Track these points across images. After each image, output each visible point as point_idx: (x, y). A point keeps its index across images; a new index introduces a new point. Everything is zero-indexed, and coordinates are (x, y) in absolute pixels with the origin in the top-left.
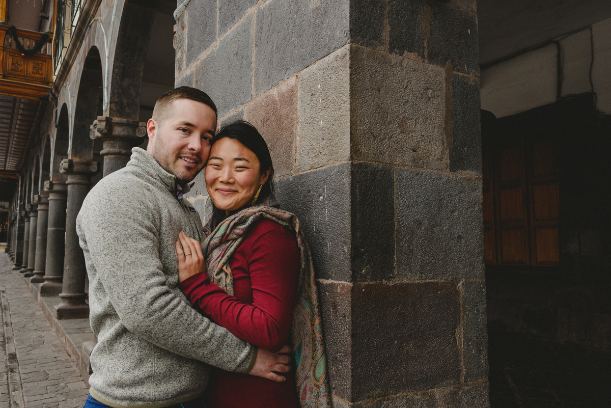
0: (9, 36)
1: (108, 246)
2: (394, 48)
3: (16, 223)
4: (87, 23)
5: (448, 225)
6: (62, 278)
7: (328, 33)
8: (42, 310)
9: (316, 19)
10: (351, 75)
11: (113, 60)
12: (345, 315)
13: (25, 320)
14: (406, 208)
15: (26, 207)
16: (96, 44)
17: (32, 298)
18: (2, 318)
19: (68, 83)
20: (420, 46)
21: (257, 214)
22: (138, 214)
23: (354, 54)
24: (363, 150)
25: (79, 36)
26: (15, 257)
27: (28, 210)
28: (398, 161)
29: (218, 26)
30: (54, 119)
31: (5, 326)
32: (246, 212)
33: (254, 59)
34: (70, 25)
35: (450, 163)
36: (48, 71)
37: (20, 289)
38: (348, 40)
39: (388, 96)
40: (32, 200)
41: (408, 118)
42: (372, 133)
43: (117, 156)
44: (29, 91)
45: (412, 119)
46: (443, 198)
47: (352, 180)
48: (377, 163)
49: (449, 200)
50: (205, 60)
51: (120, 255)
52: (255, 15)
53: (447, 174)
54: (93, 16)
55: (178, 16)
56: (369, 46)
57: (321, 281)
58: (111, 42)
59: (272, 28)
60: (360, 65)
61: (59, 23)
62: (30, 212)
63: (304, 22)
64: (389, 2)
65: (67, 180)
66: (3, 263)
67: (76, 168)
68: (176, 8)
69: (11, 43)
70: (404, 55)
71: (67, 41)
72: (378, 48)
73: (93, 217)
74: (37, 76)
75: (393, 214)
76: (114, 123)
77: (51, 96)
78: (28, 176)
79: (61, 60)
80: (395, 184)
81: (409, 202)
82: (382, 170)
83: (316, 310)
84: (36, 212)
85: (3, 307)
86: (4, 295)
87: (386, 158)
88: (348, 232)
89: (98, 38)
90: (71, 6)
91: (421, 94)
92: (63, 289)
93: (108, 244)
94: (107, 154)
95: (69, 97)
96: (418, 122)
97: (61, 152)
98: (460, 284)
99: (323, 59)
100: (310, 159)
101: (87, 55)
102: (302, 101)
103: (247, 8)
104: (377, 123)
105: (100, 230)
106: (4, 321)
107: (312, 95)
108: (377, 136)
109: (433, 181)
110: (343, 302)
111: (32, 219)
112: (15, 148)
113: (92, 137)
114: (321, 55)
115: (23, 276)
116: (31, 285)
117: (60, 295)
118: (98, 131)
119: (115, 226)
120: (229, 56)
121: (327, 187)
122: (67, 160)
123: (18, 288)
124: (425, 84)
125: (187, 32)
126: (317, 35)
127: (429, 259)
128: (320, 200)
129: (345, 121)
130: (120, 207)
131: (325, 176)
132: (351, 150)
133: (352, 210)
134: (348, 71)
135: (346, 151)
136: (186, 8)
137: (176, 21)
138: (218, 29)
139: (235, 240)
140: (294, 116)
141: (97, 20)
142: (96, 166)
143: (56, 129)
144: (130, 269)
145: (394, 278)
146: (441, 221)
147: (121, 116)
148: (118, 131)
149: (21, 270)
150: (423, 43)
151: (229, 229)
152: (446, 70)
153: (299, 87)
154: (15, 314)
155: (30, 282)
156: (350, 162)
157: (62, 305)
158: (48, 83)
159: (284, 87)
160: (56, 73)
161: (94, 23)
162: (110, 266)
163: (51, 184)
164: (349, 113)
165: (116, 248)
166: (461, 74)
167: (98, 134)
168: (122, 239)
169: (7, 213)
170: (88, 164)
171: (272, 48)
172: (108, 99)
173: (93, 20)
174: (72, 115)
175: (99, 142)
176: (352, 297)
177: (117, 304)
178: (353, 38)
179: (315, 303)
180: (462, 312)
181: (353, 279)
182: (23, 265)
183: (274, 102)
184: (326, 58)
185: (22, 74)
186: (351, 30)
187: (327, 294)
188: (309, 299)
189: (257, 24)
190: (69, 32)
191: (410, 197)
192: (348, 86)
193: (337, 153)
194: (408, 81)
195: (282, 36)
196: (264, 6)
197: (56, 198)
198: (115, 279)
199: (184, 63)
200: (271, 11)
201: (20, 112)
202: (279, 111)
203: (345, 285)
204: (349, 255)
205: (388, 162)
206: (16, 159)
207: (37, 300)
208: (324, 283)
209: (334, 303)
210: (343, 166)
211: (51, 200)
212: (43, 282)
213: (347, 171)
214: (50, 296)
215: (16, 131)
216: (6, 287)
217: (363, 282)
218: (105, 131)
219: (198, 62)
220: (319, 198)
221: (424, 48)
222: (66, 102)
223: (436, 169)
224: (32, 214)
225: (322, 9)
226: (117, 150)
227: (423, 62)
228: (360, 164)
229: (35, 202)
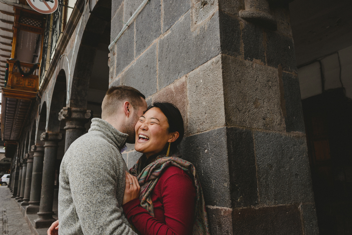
0: (15, 66)
1: (86, 188)
2: (247, 57)
3: (15, 170)
4: (59, 57)
5: (288, 167)
6: (39, 203)
7: (206, 49)
8: (27, 222)
9: (197, 42)
10: (223, 73)
11: (73, 76)
12: (228, 232)
13: (17, 229)
14: (262, 156)
15: (21, 161)
16: (64, 68)
17: (22, 215)
18: (3, 228)
19: (47, 90)
20: (262, 55)
21: (168, 162)
22: (108, 166)
23: (224, 60)
24: (233, 119)
25: (54, 64)
26: (13, 190)
27: (22, 162)
28: (255, 126)
29: (135, 52)
30: (38, 110)
31: (4, 233)
32: (160, 161)
33: (158, 68)
34: (49, 58)
35: (286, 127)
36: (36, 84)
37: (15, 209)
38: (220, 52)
39: (246, 85)
40: (24, 157)
41: (259, 99)
42: (238, 109)
43: (73, 130)
44: (25, 95)
45: (261, 99)
46: (284, 149)
47: (227, 139)
48: (242, 127)
49: (287, 151)
50: (127, 71)
51: (94, 195)
52: (158, 43)
53: (285, 134)
54: (62, 53)
55: (111, 48)
56: (233, 55)
57: (209, 207)
58: (72, 66)
59: (169, 50)
60: (228, 67)
61: (43, 58)
62: (23, 164)
63: (189, 44)
64: (242, 30)
65: (44, 144)
66: (7, 194)
67: (50, 138)
68: (110, 44)
69: (16, 70)
70: (253, 61)
71: (48, 67)
72: (238, 57)
73: (76, 165)
74: (30, 87)
75: (254, 160)
76: (73, 111)
77: (37, 98)
78: (23, 143)
79: (44, 78)
80: (254, 141)
81: (264, 152)
82: (246, 132)
83: (207, 229)
84: (26, 163)
85: (4, 221)
86: (5, 213)
87: (247, 124)
88: (227, 173)
89: (64, 65)
90: (50, 49)
91: (265, 84)
92: (40, 209)
93: (87, 186)
94: (68, 129)
95: (47, 98)
96: (265, 102)
97: (42, 129)
98: (300, 207)
99: (203, 65)
100: (197, 126)
101: (58, 74)
102: (190, 91)
103: (153, 40)
104: (240, 102)
105: (82, 176)
106: (4, 230)
107: (197, 87)
108: (241, 110)
109: (277, 138)
110: (226, 222)
111: (24, 167)
112: (16, 127)
113: (59, 119)
114: (202, 62)
115: (17, 201)
116: (21, 207)
117: (38, 213)
118: (63, 116)
119: (93, 174)
120: (142, 68)
121: (210, 144)
122: (45, 133)
123: (13, 209)
124: (267, 78)
125: (116, 57)
126: (199, 51)
127: (279, 190)
128: (206, 152)
129: (221, 101)
130: (96, 160)
131: (208, 137)
132: (226, 119)
133: (229, 158)
134: (221, 71)
135: (222, 120)
136: (116, 44)
137: (110, 51)
138: (135, 53)
139: (154, 180)
140: (185, 100)
141: (64, 55)
142: (61, 136)
143: (39, 116)
144: (100, 206)
145: (258, 204)
146: (284, 164)
147: (76, 106)
148: (74, 115)
149: (16, 198)
150: (264, 54)
151: (150, 173)
152: (278, 70)
153: (188, 83)
154: (11, 225)
155: (21, 205)
156: (226, 127)
157: (38, 219)
158: (36, 91)
159: (178, 83)
160: (41, 85)
161: (63, 57)
162: (86, 203)
163: (36, 147)
164: (223, 96)
165: (91, 190)
166: (287, 72)
167: (63, 117)
168: (96, 183)
169: (10, 164)
170: (57, 135)
171: (169, 61)
172: (69, 97)
173: (62, 55)
174: (48, 107)
175: (64, 122)
176: (232, 219)
177: (87, 232)
178: (223, 51)
179: (206, 224)
180: (303, 226)
181: (232, 206)
182: (17, 195)
183: (172, 92)
184: (206, 64)
185: (22, 86)
186: (221, 46)
187: (214, 216)
188: (202, 221)
189: (159, 48)
190: (49, 62)
191: (264, 149)
192: (221, 80)
193: (216, 121)
194: (257, 77)
195: (175, 54)
196: (164, 37)
197: (37, 155)
198: (88, 213)
199: (115, 74)
200: (168, 40)
201: (20, 107)
202: (175, 98)
203: (227, 210)
204: (229, 189)
205: (249, 127)
206: (17, 133)
207: (24, 216)
208: (211, 208)
209: (219, 223)
210: (220, 129)
211: (35, 156)
212: (28, 205)
213: (223, 133)
214: (32, 214)
215: (17, 118)
216: (7, 208)
217: (239, 208)
218: (67, 115)
219: (123, 73)
220: (205, 151)
221: (264, 56)
222: (45, 101)
223: (278, 131)
224: (24, 165)
225: (201, 36)
226: (74, 126)
227: (265, 65)
228: (232, 128)
229: (26, 157)
